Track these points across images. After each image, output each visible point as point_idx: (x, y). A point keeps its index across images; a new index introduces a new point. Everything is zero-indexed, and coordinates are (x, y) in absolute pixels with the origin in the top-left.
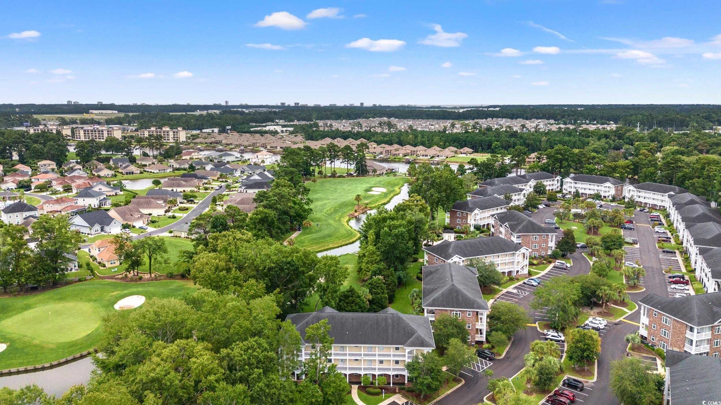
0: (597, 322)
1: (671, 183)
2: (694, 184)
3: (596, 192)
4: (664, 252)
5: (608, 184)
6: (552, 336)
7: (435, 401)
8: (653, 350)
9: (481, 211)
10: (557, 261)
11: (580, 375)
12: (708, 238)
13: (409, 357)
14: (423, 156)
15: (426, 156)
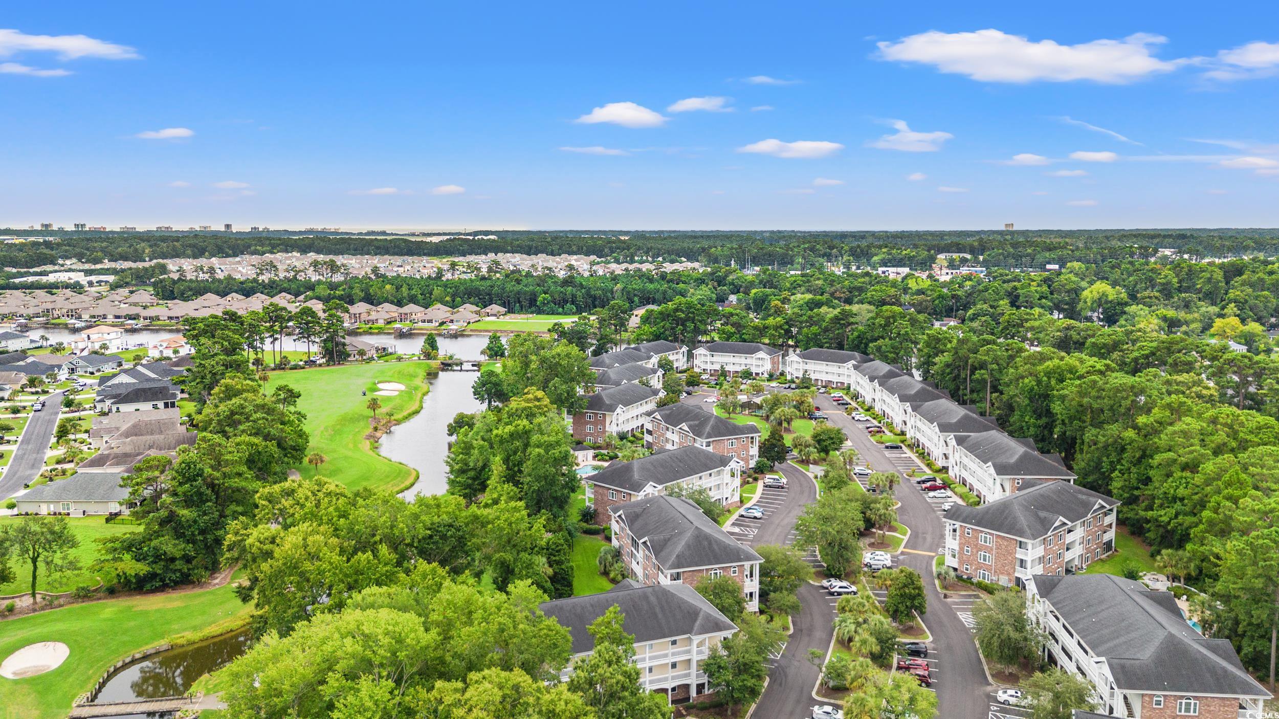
0: (881, 558)
1: (841, 347)
2: (881, 347)
3: (743, 367)
4: (887, 447)
5: (761, 354)
6: (840, 587)
7: (749, 714)
8: (972, 584)
9: (625, 409)
10: (767, 476)
11: (910, 634)
12: (955, 421)
13: (698, 653)
14: (424, 321)
15: (430, 321)
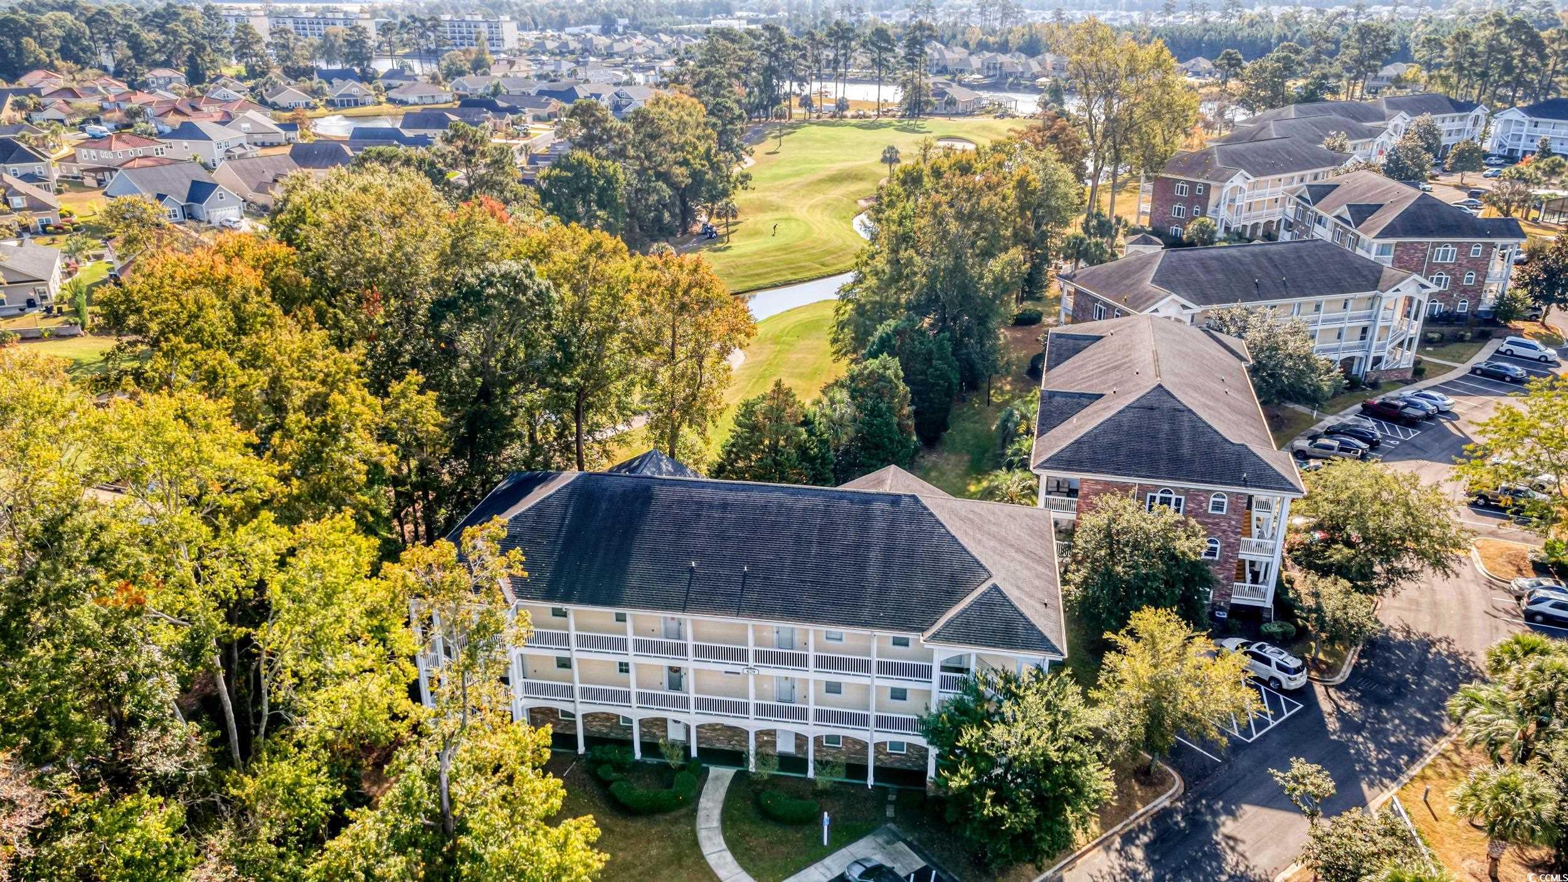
9: (1252, 179)
13: (945, 683)
